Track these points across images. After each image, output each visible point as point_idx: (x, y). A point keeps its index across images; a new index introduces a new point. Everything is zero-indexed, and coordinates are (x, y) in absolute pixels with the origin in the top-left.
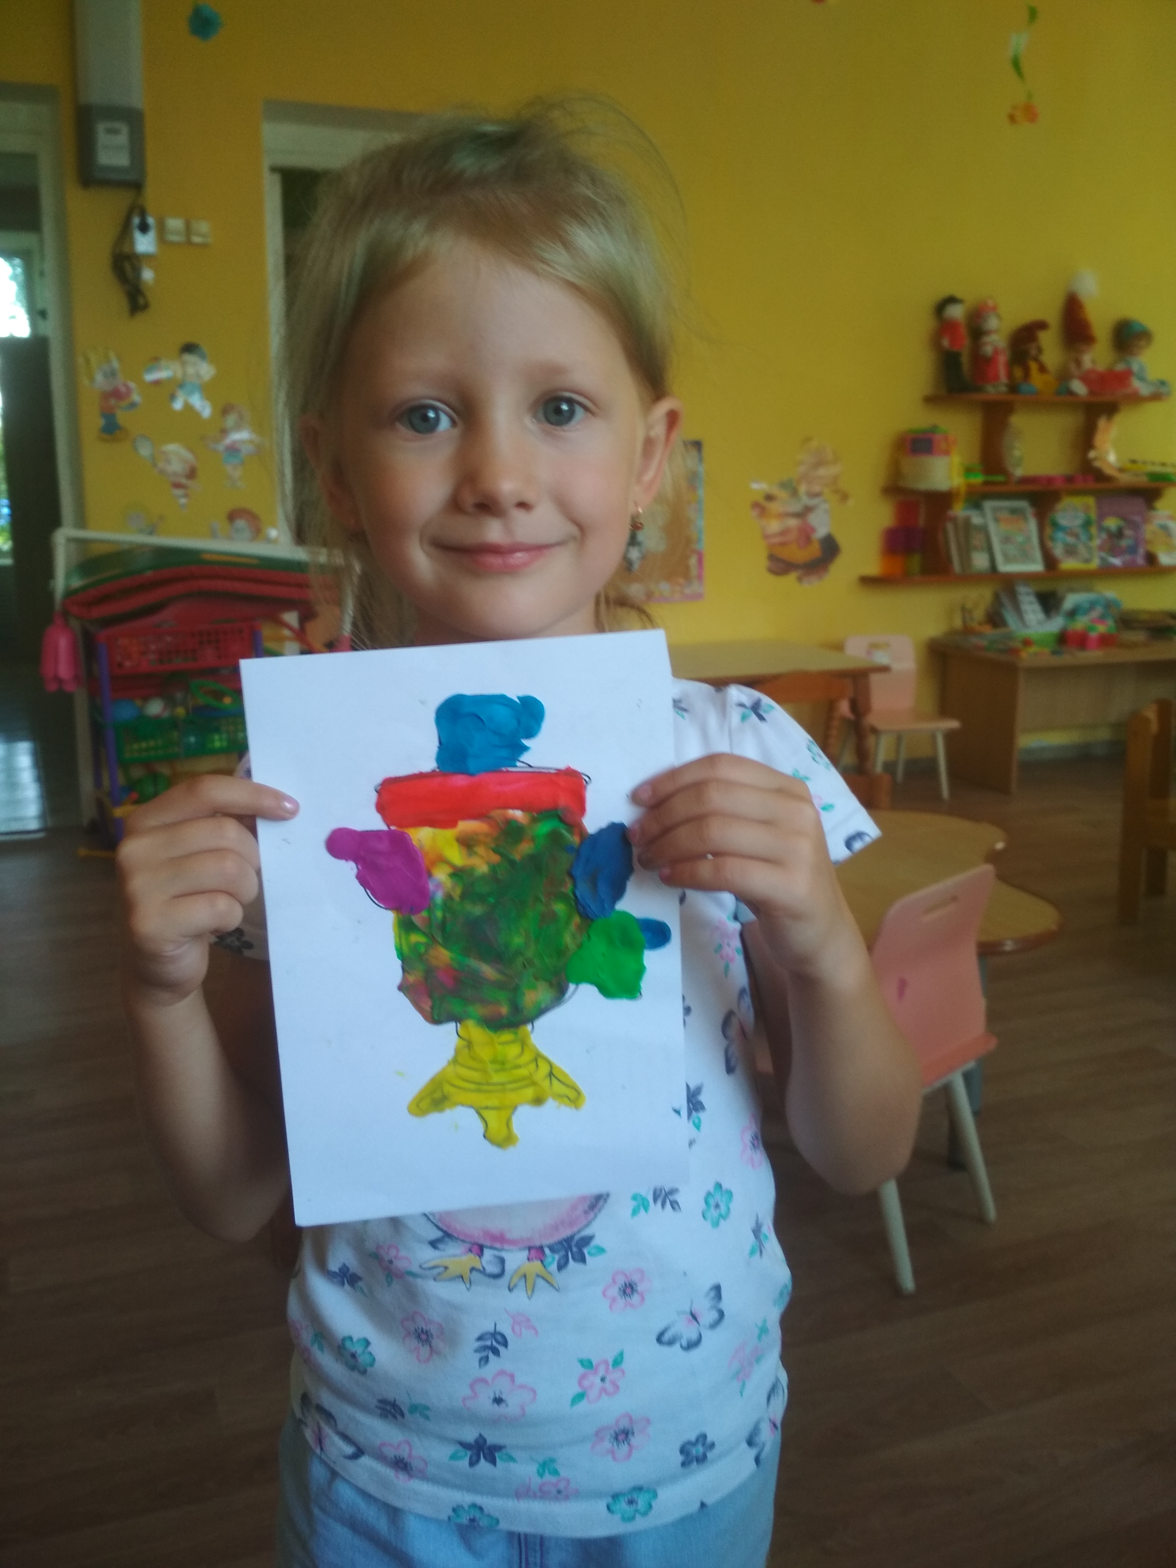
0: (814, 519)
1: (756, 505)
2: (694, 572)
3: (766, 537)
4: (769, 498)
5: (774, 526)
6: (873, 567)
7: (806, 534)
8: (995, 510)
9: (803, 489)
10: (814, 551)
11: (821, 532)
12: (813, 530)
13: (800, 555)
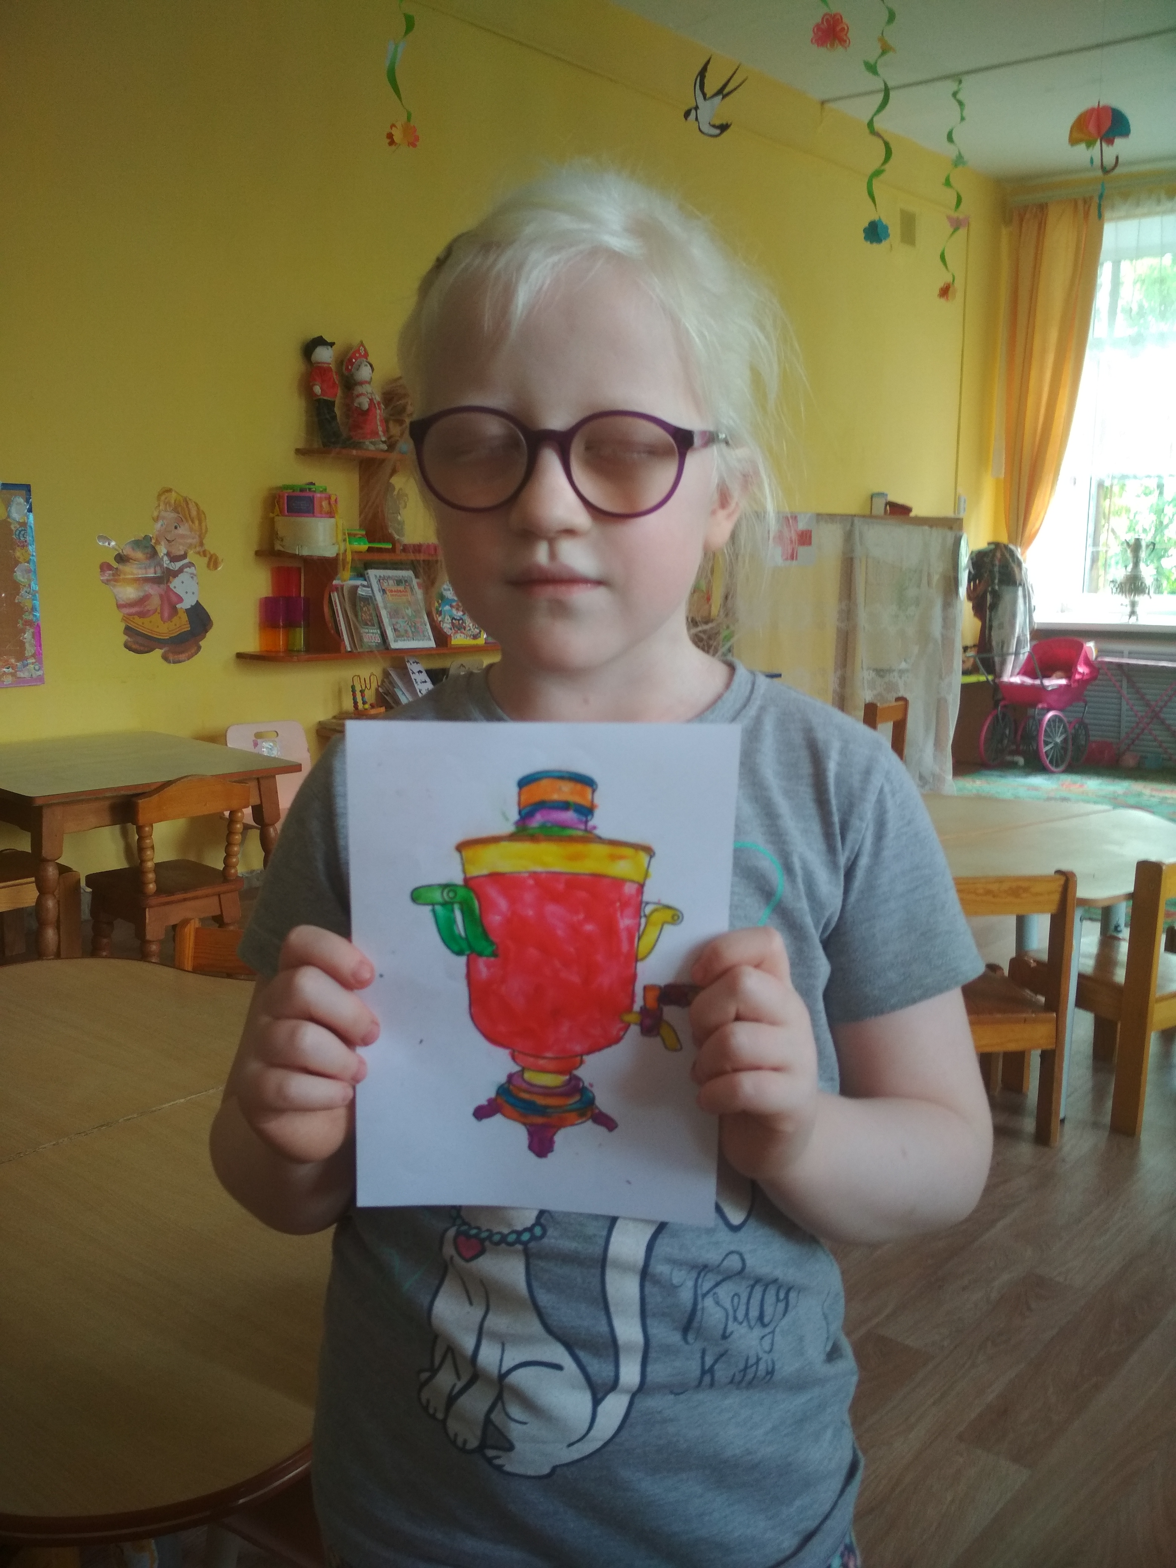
0: (177, 585)
1: (105, 567)
2: (30, 650)
3: (119, 606)
4: (121, 559)
5: (130, 592)
6: (252, 644)
7: (171, 602)
8: (380, 580)
9: (162, 550)
10: (181, 623)
11: (188, 602)
12: (181, 600)
13: (164, 629)
